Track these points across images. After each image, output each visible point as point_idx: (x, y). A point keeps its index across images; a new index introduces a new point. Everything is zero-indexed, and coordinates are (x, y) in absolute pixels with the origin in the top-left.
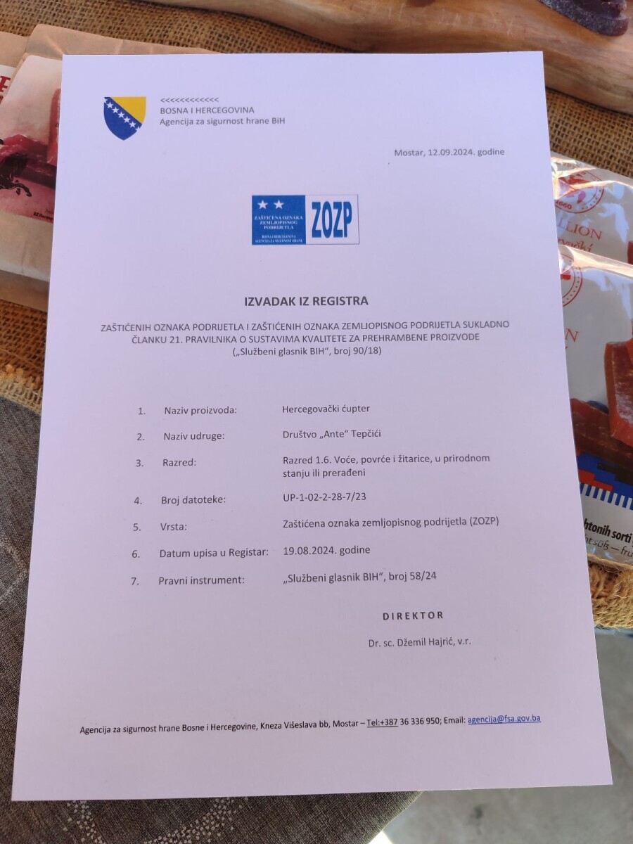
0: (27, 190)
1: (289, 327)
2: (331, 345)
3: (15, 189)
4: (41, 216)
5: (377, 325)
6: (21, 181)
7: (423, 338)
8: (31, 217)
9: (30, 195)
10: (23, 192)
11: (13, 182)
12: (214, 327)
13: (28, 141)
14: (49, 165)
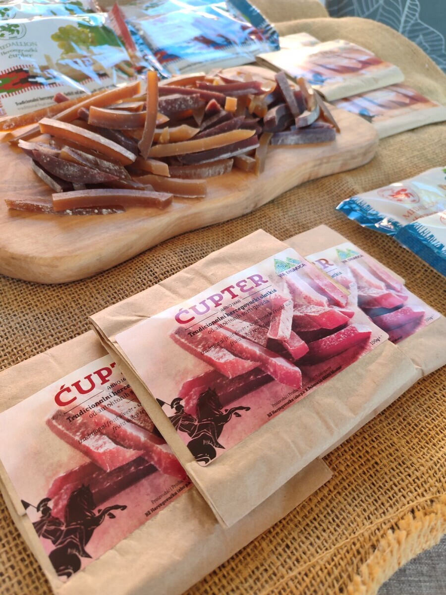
0: (241, 408)
3: (233, 416)
4: (274, 412)
6: (229, 407)
8: (269, 420)
9: (248, 409)
10: (240, 412)
11: (225, 413)
13: (197, 381)
14: (233, 379)
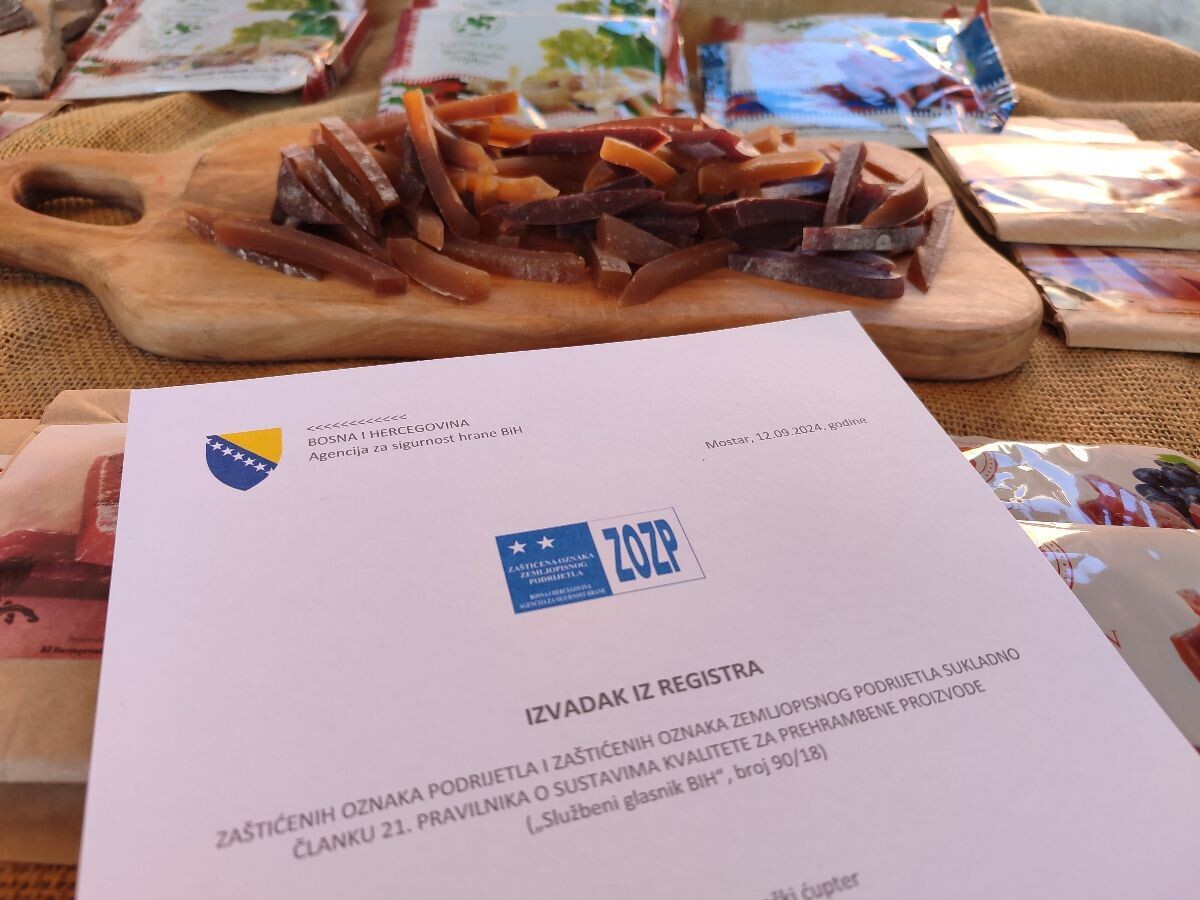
0: (28, 613)
1: (631, 746)
2: (725, 763)
4: (58, 651)
5: (795, 706)
7: (887, 709)
9: (34, 620)
10: (20, 618)
12: (474, 781)
